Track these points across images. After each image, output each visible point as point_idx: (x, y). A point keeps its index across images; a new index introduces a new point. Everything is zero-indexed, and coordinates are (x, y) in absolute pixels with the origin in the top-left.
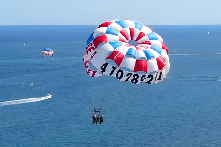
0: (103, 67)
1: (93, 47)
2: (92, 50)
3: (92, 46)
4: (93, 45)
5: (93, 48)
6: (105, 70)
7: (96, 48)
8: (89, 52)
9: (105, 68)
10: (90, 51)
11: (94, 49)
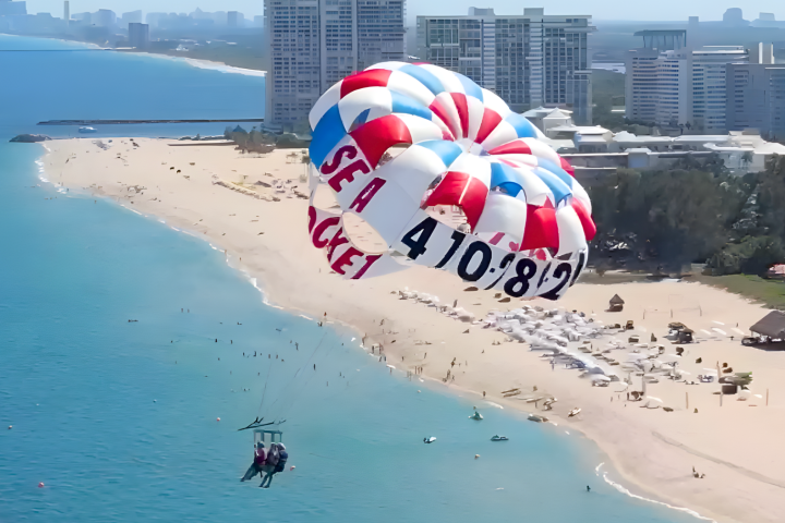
0: (415, 238)
1: (361, 162)
2: (358, 174)
3: (355, 160)
4: (360, 156)
5: (360, 165)
6: (426, 246)
7: (374, 167)
8: (344, 183)
9: (424, 238)
10: (351, 179)
11: (366, 170)
